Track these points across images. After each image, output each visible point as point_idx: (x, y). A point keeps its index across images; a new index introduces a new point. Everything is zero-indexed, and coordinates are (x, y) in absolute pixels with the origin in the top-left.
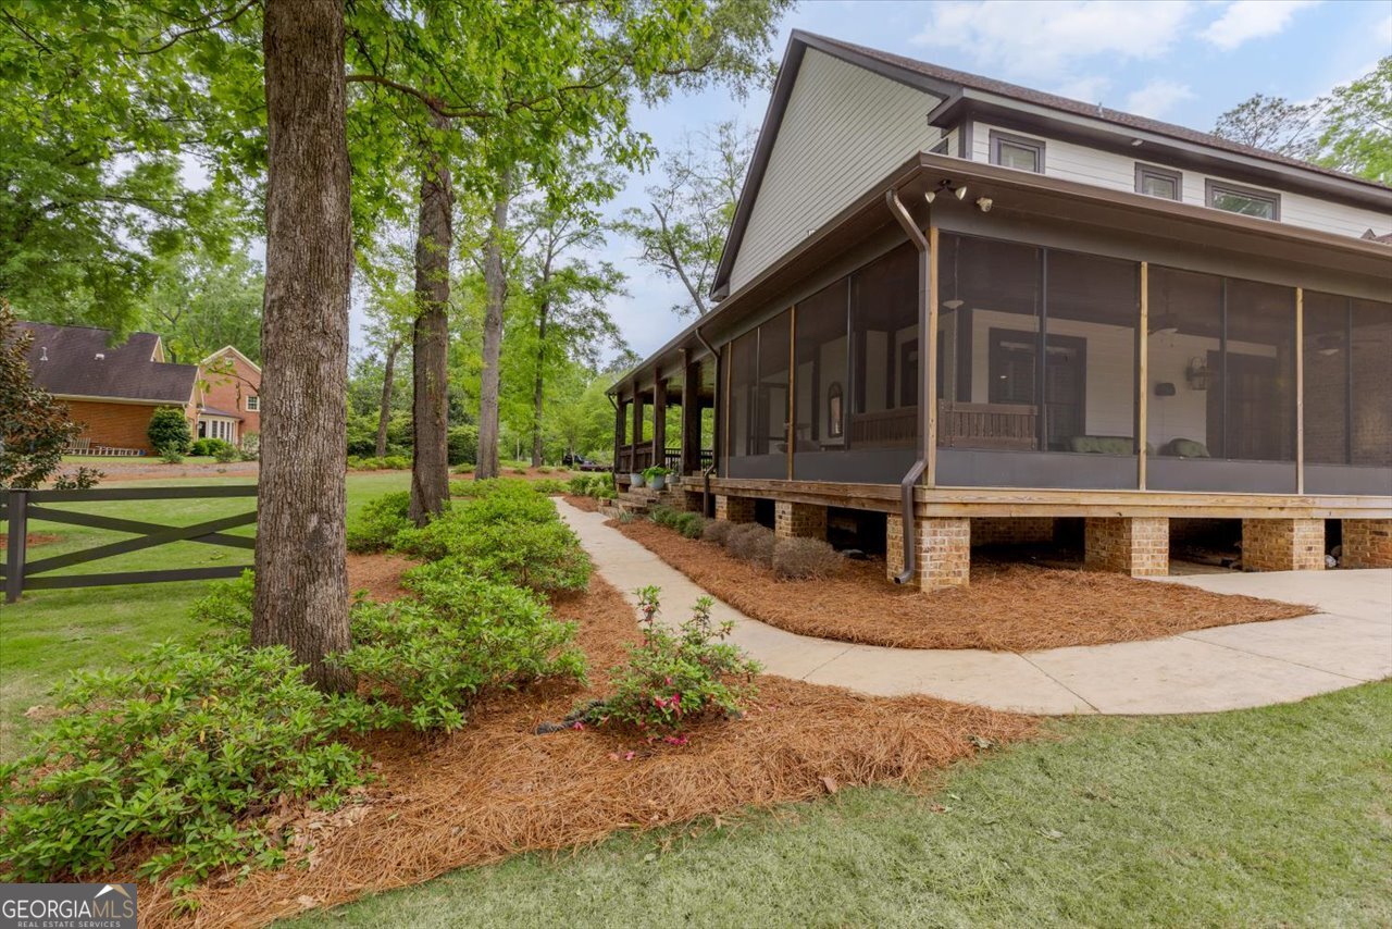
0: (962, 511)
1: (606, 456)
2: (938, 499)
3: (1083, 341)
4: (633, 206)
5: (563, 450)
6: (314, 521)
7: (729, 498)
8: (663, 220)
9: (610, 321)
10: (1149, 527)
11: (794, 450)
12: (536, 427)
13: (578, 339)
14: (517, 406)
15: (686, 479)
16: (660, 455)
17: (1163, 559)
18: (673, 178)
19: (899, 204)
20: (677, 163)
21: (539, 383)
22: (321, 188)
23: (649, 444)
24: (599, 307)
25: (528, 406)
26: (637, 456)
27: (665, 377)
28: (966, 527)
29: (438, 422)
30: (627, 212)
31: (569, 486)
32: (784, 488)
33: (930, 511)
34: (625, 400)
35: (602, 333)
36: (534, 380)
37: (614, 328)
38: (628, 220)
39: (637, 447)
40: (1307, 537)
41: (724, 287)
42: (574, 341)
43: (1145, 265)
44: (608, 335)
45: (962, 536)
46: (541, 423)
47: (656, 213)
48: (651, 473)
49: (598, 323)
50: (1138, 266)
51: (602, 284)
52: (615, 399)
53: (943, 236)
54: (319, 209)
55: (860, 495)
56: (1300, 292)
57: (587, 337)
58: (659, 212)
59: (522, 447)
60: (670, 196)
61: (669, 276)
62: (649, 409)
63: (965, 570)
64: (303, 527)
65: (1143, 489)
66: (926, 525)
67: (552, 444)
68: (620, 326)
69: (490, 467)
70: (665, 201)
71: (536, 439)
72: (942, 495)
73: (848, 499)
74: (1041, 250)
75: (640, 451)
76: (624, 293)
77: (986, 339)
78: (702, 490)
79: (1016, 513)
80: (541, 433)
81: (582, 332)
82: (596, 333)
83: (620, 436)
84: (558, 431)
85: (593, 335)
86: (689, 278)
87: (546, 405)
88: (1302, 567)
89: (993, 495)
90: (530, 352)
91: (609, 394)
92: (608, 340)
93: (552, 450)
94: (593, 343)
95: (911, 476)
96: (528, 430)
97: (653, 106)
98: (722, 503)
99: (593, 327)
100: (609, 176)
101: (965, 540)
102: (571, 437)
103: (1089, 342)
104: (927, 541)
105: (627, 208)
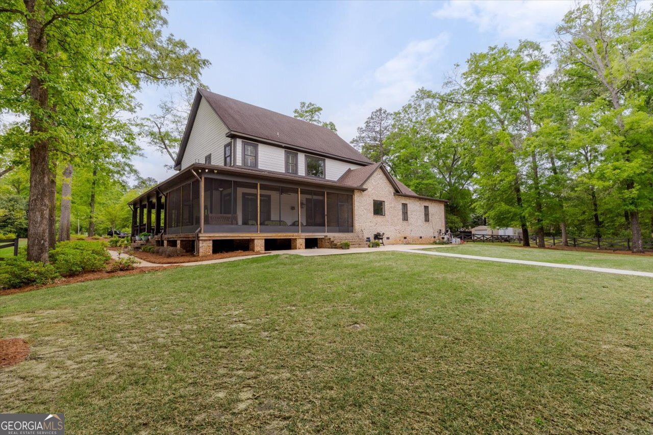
0: (209, 238)
1: (129, 230)
2: (203, 236)
3: (270, 196)
4: (146, 117)
5: (108, 228)
6: (42, 242)
7: (168, 241)
8: (159, 129)
9: (133, 168)
10: (259, 241)
11: (182, 226)
12: (91, 217)
13: (116, 175)
14: (79, 207)
15: (156, 236)
16: (149, 229)
17: (263, 248)
18: (164, 112)
19: (193, 171)
20: (166, 106)
21: (93, 196)
22: (44, 177)
23: (145, 225)
24: (127, 161)
25: (85, 207)
26: (140, 229)
27: (151, 200)
28: (211, 242)
29: (52, 219)
30: (143, 119)
31: (109, 243)
32: (178, 236)
33: (201, 238)
34: (136, 207)
35: (129, 173)
36: (90, 194)
37: (135, 171)
38: (144, 122)
39: (140, 226)
40: (301, 242)
41: (179, 166)
42: (114, 176)
43: (259, 184)
44: (132, 174)
45: (210, 244)
46: (94, 215)
47: (155, 125)
48: (142, 235)
49: (127, 168)
50: (257, 184)
51: (129, 151)
52: (132, 207)
53: (205, 178)
54: (44, 181)
55: (191, 236)
56: (299, 189)
57: (121, 175)
58: (157, 125)
59: (81, 228)
60: (163, 119)
61: (162, 153)
62: (145, 211)
63: (211, 251)
64: (40, 243)
65: (259, 233)
66: (200, 242)
67: (101, 225)
68: (139, 170)
69: (66, 236)
70: (160, 121)
71: (91, 223)
72: (204, 235)
73: (189, 237)
74: (232, 181)
75: (142, 227)
76: (142, 155)
77: (241, 196)
78: (160, 239)
79: (223, 238)
80: (94, 220)
81: (118, 172)
82: (126, 173)
83: (134, 222)
84: (104, 219)
85: (124, 174)
86: (172, 154)
87: (96, 205)
88: (299, 249)
89: (217, 235)
90: (88, 181)
91: (129, 204)
92: (132, 175)
93: (101, 228)
94: (124, 178)
95: (197, 231)
96: (86, 218)
97: (153, 83)
98: (165, 242)
99: (124, 170)
100: (133, 103)
101: (211, 245)
102: (112, 222)
103: (272, 196)
104: (201, 245)
105: (144, 117)
